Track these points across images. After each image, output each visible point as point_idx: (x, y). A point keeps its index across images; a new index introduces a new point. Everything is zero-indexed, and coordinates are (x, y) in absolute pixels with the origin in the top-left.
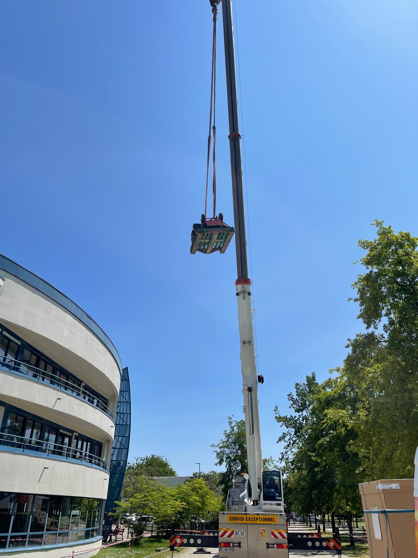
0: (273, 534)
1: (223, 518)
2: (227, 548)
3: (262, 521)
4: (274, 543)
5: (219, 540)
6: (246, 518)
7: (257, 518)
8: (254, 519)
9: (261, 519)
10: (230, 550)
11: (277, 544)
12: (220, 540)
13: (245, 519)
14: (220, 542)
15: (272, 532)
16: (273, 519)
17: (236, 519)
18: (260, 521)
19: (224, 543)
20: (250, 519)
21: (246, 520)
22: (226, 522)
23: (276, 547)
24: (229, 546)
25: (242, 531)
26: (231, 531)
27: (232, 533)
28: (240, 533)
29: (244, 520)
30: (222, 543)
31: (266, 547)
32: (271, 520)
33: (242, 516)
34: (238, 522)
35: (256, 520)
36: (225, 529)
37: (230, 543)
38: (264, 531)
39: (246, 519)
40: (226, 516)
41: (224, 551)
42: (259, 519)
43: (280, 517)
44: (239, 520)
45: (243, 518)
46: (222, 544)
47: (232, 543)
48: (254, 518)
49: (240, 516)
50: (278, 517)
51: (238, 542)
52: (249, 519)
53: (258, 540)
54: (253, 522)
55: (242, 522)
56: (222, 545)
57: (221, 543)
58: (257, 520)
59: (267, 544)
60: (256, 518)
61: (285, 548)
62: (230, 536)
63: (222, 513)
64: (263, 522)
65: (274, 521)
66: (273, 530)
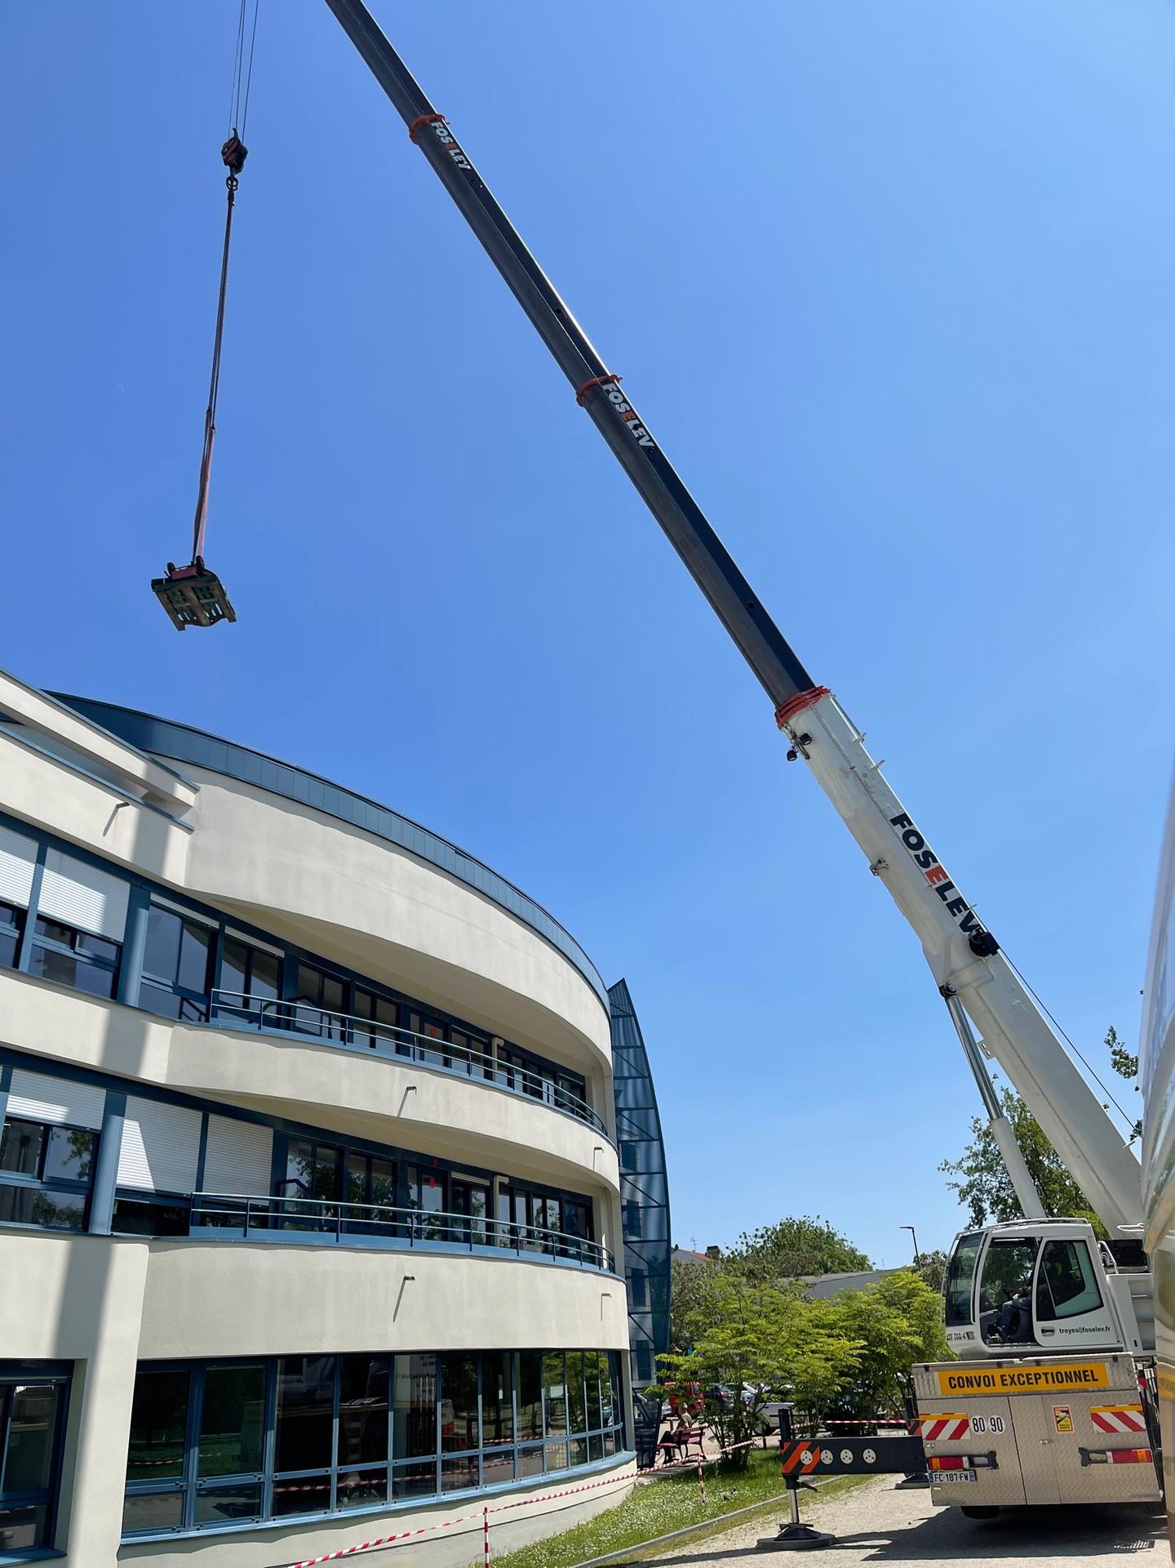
0: (1096, 1418)
1: (928, 1381)
2: (953, 1472)
3: (1054, 1382)
4: (1103, 1447)
5: (926, 1450)
6: (1002, 1376)
7: (1035, 1375)
8: (1028, 1379)
9: (1049, 1376)
10: (963, 1479)
11: (1114, 1451)
12: (929, 1448)
13: (998, 1380)
14: (928, 1455)
15: (1092, 1414)
16: (1089, 1373)
17: (969, 1382)
18: (1047, 1382)
19: (940, 1457)
20: (1016, 1379)
21: (1003, 1385)
22: (939, 1394)
23: (1111, 1460)
24: (960, 1466)
25: (995, 1417)
26: (958, 1422)
27: (963, 1426)
28: (988, 1425)
29: (994, 1385)
30: (934, 1457)
31: (1080, 1460)
32: (1085, 1376)
33: (989, 1373)
34: (975, 1390)
35: (1033, 1381)
36: (940, 1416)
37: (959, 1457)
38: (1067, 1412)
39: (1003, 1381)
40: (936, 1374)
41: (945, 1480)
42: (1043, 1377)
43: (1112, 1366)
44: (979, 1385)
45: (993, 1377)
46: (936, 1462)
47: (965, 1456)
48: (1027, 1375)
49: (982, 1373)
50: (1107, 1365)
51: (985, 1451)
52: (1012, 1379)
53: (1050, 1441)
54: (1026, 1387)
55: (991, 1389)
56: (934, 1463)
57: (931, 1458)
58: (1036, 1380)
59: (1082, 1450)
60: (1033, 1377)
61: (1142, 1461)
62: (957, 1434)
63: (920, 1367)
64: (1058, 1386)
65: (1094, 1380)
66: (1095, 1409)
